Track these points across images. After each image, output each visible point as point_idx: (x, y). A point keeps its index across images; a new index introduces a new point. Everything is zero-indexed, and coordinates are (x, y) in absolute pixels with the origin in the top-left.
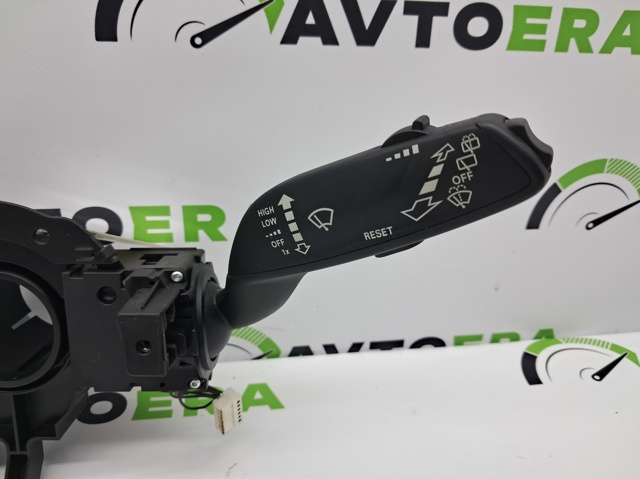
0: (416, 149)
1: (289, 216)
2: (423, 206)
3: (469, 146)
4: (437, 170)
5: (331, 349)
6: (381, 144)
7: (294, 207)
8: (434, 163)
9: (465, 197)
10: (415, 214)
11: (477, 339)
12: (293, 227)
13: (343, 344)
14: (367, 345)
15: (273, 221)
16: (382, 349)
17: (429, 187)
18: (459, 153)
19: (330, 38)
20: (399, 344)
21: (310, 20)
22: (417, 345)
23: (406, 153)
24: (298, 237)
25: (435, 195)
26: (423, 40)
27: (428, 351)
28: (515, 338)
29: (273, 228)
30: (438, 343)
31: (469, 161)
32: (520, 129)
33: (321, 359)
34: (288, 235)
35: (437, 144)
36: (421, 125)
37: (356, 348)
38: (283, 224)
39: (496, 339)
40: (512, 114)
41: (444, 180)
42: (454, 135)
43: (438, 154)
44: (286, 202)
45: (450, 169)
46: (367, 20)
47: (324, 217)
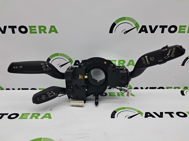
0: (166, 49)
1: (147, 59)
2: (167, 57)
3: (174, 49)
4: (169, 52)
5: (142, 88)
6: (161, 49)
7: (147, 57)
8: (169, 51)
9: (173, 55)
10: (166, 58)
11: (171, 88)
12: (147, 60)
13: (144, 87)
14: (149, 88)
15: (144, 59)
16: (152, 89)
17: (168, 54)
18: (172, 50)
19: (146, 32)
20: (155, 88)
21: (144, 29)
22: (159, 88)
23: (165, 50)
24: (148, 62)
25: (169, 55)
26: (163, 32)
27: (161, 90)
28: (179, 88)
29: (144, 60)
30: (163, 88)
31: (174, 51)
32: (181, 47)
33: (140, 90)
34: (146, 61)
35: (169, 49)
36: (167, 46)
37: (147, 88)
38: (146, 60)
39: (175, 88)
40: (180, 45)
41: (170, 53)
42: (172, 47)
43: (170, 50)
44: (146, 57)
45: (171, 52)
46: (153, 29)
47: (152, 59)
